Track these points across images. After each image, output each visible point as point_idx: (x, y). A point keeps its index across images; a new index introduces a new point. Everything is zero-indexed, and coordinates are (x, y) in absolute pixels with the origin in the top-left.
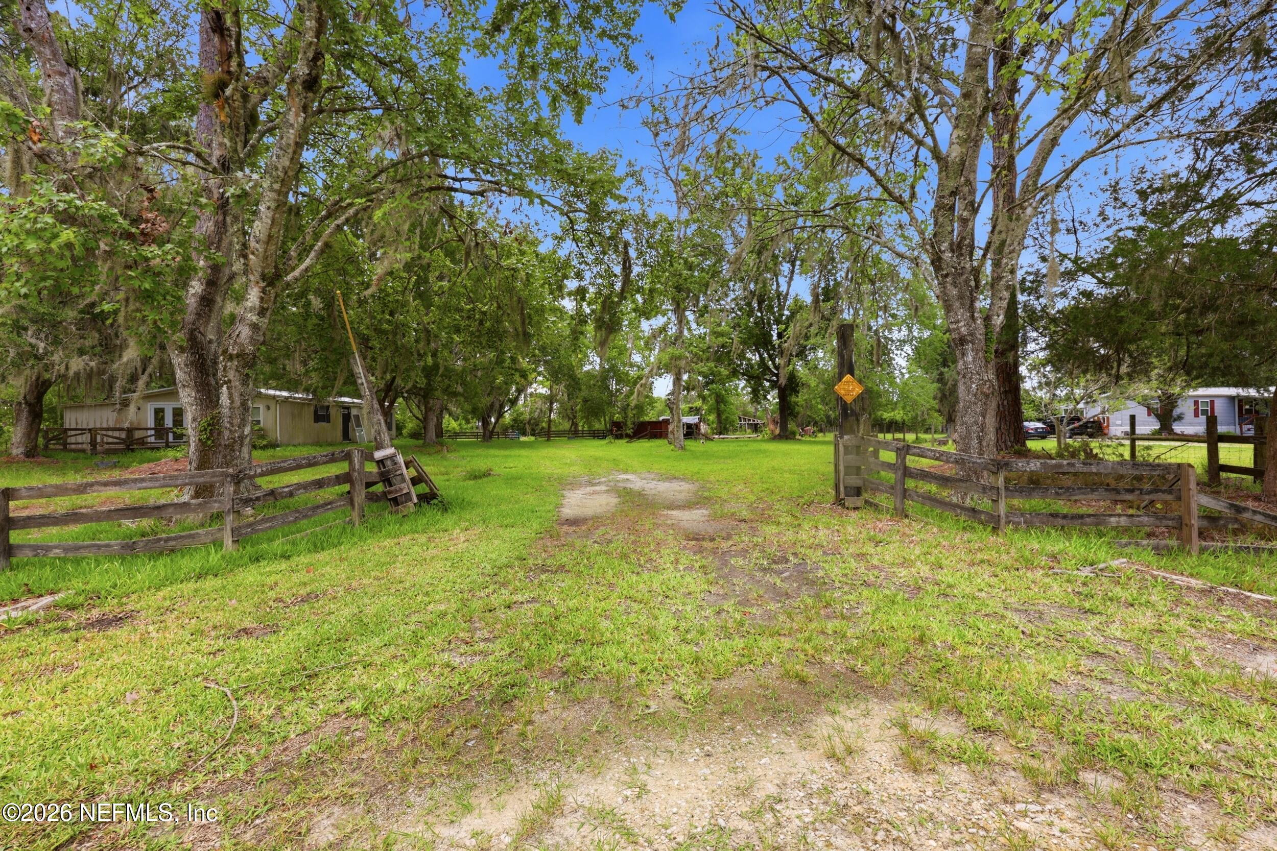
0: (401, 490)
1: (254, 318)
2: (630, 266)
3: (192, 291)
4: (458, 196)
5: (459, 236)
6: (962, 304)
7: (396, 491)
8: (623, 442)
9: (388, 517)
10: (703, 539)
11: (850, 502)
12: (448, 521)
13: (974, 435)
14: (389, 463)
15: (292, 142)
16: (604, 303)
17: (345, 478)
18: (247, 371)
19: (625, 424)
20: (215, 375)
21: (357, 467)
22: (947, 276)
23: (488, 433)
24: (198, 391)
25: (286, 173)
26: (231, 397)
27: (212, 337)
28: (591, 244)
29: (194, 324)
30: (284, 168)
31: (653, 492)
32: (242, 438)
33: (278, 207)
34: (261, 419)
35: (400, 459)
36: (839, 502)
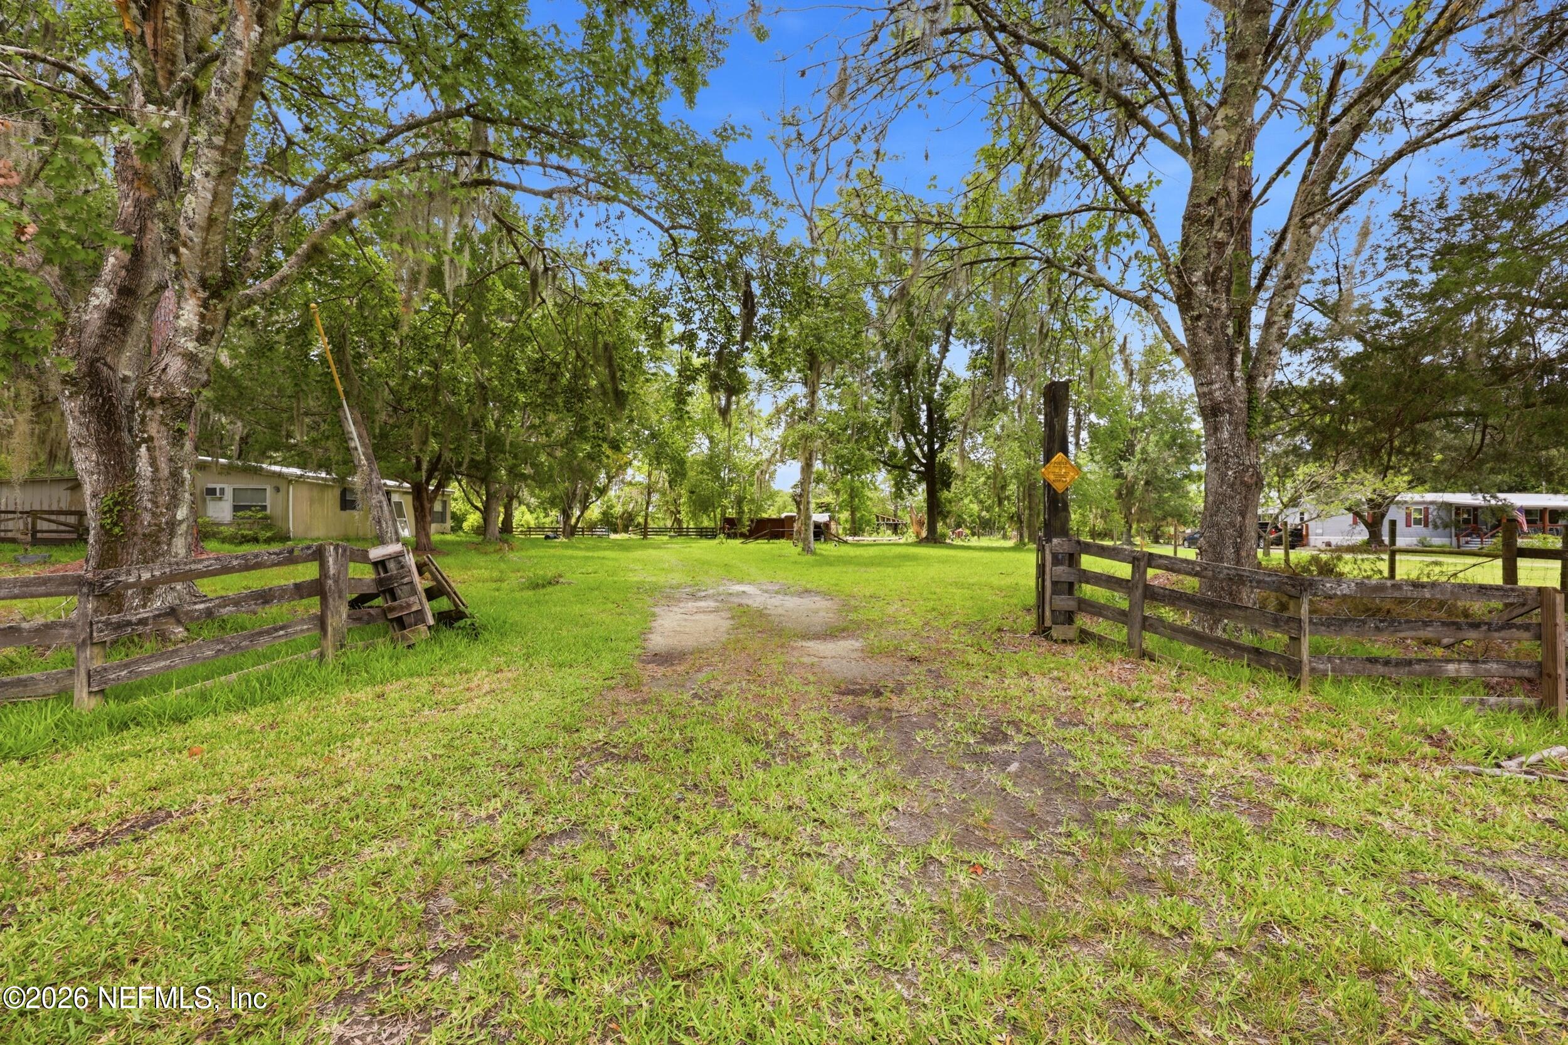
0: (409, 606)
1: (191, 346)
2: (753, 306)
3: (94, 302)
4: (517, 197)
5: (521, 257)
6: (1217, 358)
7: (402, 608)
8: (736, 543)
9: (382, 646)
10: (864, 692)
11: (1057, 632)
12: (477, 652)
13: (1229, 542)
14: (392, 565)
15: (239, 70)
16: (719, 355)
17: (316, 588)
18: (178, 424)
19: (740, 520)
20: (130, 430)
21: (332, 571)
22: (1198, 318)
23: (568, 528)
24: (101, 453)
25: (233, 120)
26: (153, 462)
27: (128, 373)
28: (701, 275)
29: (95, 351)
30: (229, 111)
31: (780, 611)
32: (173, 525)
33: (221, 174)
34: (268, 503)
35: (411, 560)
36: (1042, 631)
